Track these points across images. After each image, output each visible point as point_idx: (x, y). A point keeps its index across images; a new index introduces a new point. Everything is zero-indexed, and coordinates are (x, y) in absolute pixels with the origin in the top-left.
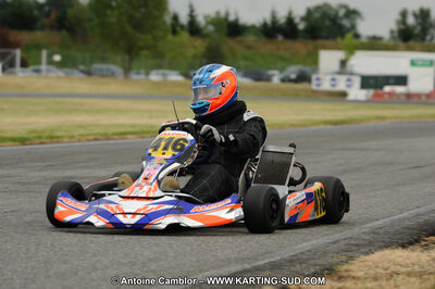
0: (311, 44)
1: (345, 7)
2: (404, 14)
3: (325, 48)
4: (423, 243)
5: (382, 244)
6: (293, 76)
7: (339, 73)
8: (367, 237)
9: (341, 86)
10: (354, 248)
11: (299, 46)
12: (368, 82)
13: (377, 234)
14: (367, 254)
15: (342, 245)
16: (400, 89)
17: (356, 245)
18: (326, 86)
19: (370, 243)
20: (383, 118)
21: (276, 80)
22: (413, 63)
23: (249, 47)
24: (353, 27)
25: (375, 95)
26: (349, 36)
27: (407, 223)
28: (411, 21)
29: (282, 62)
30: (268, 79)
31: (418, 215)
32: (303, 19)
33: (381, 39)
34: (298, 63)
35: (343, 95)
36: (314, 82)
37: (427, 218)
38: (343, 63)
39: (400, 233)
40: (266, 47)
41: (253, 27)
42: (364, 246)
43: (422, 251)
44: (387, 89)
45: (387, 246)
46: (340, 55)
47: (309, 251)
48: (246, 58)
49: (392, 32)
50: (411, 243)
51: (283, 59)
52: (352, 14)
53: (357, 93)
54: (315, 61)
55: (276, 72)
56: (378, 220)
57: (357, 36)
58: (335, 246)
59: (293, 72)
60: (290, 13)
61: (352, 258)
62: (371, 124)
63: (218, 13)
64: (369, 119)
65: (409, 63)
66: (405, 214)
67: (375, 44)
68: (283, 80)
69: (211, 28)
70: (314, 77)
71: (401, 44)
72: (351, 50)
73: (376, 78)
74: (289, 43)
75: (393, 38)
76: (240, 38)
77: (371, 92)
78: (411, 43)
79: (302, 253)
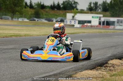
0: (64, 11)
1: (74, 1)
2: (90, 4)
3: (68, 13)
4: (96, 69)
5: (85, 69)
6: (59, 20)
7: (72, 20)
8: (81, 67)
9: (73, 23)
10: (77, 70)
11: (61, 12)
12: (80, 22)
13: (84, 66)
14: (81, 72)
15: (73, 69)
16: (89, 24)
17: (78, 69)
18: (68, 23)
19: (82, 69)
20: (84, 32)
21: (54, 21)
22: (93, 17)
23: (47, 12)
24: (76, 7)
25: (82, 26)
26: (75, 9)
29: (56, 16)
30: (52, 21)
31: (95, 60)
32: (62, 4)
33: (84, 10)
34: (60, 17)
35: (73, 26)
36: (65, 22)
37: (97, 61)
38: (73, 17)
39: (90, 66)
40: (52, 12)
41: (48, 6)
42: (80, 69)
43: (96, 71)
44: (85, 24)
45: (87, 69)
46: (73, 14)
47: (65, 71)
48: (46, 15)
49: (87, 8)
50: (93, 69)
51: (56, 15)
52: (76, 3)
53: (77, 25)
54: (65, 16)
55: (55, 19)
57: (77, 9)
58: (72, 69)
59: (59, 19)
60: (58, 3)
61: (77, 73)
62: (81, 34)
63: (38, 2)
64: (80, 33)
65: (91, 17)
67: (82, 12)
68: (56, 21)
69: (36, 6)
70: (65, 21)
71: (89, 12)
72: (76, 13)
73: (82, 21)
74: (58, 11)
75: (87, 10)
76: (44, 9)
77: (81, 25)
78: (92, 12)
79: (63, 71)
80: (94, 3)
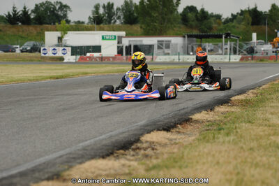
0: (39, 28)
1: (60, 3)
2: (97, 7)
3: (48, 30)
4: (115, 155)
5: (90, 157)
6: (29, 48)
7: (58, 46)
8: (80, 153)
9: (59, 54)
10: (73, 160)
11: (32, 29)
12: (76, 51)
13: (87, 150)
14: (80, 163)
15: (64, 158)
16: (96, 55)
17: (73, 158)
18: (50, 54)
19: (82, 157)
20: (86, 73)
21: (18, 51)
22: (103, 38)
24: (65, 16)
25: (81, 59)
26: (63, 22)
27: (104, 142)
28: (101, 11)
29: (21, 39)
30: (13, 51)
31: (111, 137)
32: (33, 11)
33: (83, 23)
34: (31, 40)
35: (62, 59)
36: (42, 52)
37: (117, 138)
38: (60, 39)
39: (101, 149)
40: (11, 30)
42: (79, 158)
43: (115, 160)
44: (88, 55)
45: (93, 157)
46: (58, 34)
47: (44, 163)
49: (90, 18)
50: (108, 155)
51: (22, 37)
52: (64, 7)
53: (69, 58)
54: (43, 39)
55: (18, 46)
56: (86, 140)
57: (68, 22)
58: (60, 159)
59: (28, 45)
60: (25, 8)
61: (71, 167)
64: (78, 74)
65: (101, 38)
66: (103, 136)
67: (79, 26)
68: (22, 51)
70: (42, 48)
71: (96, 26)
72: (65, 31)
73: (81, 48)
74: (25, 27)
75: (90, 22)
77: (78, 57)
78: (102, 25)
80: (104, 7)
